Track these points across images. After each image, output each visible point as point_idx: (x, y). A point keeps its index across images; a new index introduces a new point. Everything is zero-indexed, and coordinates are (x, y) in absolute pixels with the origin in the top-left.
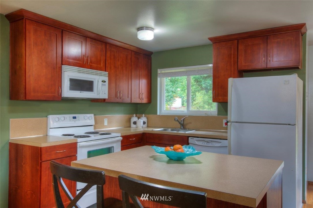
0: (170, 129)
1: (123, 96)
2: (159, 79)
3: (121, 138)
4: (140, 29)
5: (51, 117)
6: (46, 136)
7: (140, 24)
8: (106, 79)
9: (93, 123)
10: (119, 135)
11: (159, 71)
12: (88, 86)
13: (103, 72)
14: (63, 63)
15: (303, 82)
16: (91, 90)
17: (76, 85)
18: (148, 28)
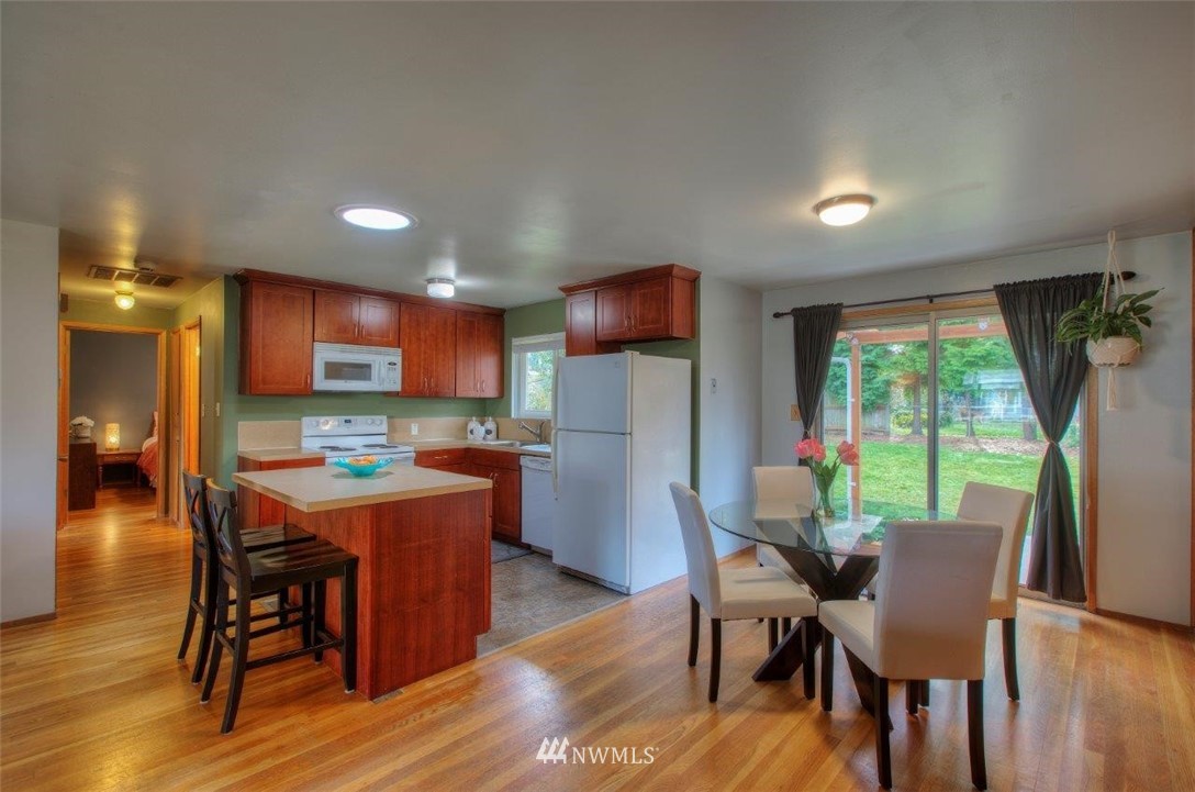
0: (518, 443)
1: (437, 386)
2: (514, 355)
3: (414, 454)
4: (431, 281)
5: (306, 420)
6: (300, 448)
7: (431, 274)
8: (398, 359)
9: (384, 428)
10: (412, 449)
11: (516, 342)
12: (362, 371)
13: (392, 350)
14: (316, 338)
15: (688, 362)
16: (367, 377)
17: (334, 370)
18: (442, 280)
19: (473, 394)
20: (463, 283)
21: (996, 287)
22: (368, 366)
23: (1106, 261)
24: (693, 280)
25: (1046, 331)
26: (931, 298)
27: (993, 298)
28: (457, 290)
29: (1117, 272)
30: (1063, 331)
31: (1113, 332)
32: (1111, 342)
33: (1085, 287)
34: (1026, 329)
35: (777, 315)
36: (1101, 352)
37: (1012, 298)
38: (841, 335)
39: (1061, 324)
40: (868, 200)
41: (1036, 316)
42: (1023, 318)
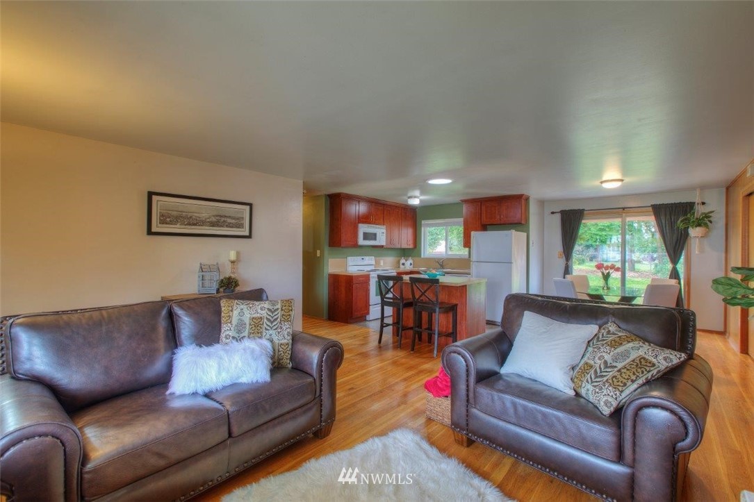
1: (395, 243)
2: (423, 229)
3: (396, 274)
4: (410, 197)
5: (349, 258)
6: (346, 271)
7: (409, 194)
8: (384, 231)
9: (373, 262)
11: (423, 222)
12: (374, 237)
13: (383, 226)
14: (359, 221)
15: (525, 234)
16: (375, 239)
17: (366, 236)
18: (415, 197)
19: (399, 246)
20: (422, 198)
21: (652, 206)
22: (375, 235)
23: (697, 199)
24: (527, 199)
25: (672, 223)
26: (624, 209)
27: (651, 209)
28: (421, 201)
29: (700, 201)
30: (680, 224)
31: (699, 225)
32: (698, 229)
33: (687, 208)
34: (664, 222)
35: (553, 213)
36: (694, 232)
37: (658, 210)
38: (583, 221)
39: (679, 221)
40: (622, 180)
41: (668, 217)
42: (663, 218)
